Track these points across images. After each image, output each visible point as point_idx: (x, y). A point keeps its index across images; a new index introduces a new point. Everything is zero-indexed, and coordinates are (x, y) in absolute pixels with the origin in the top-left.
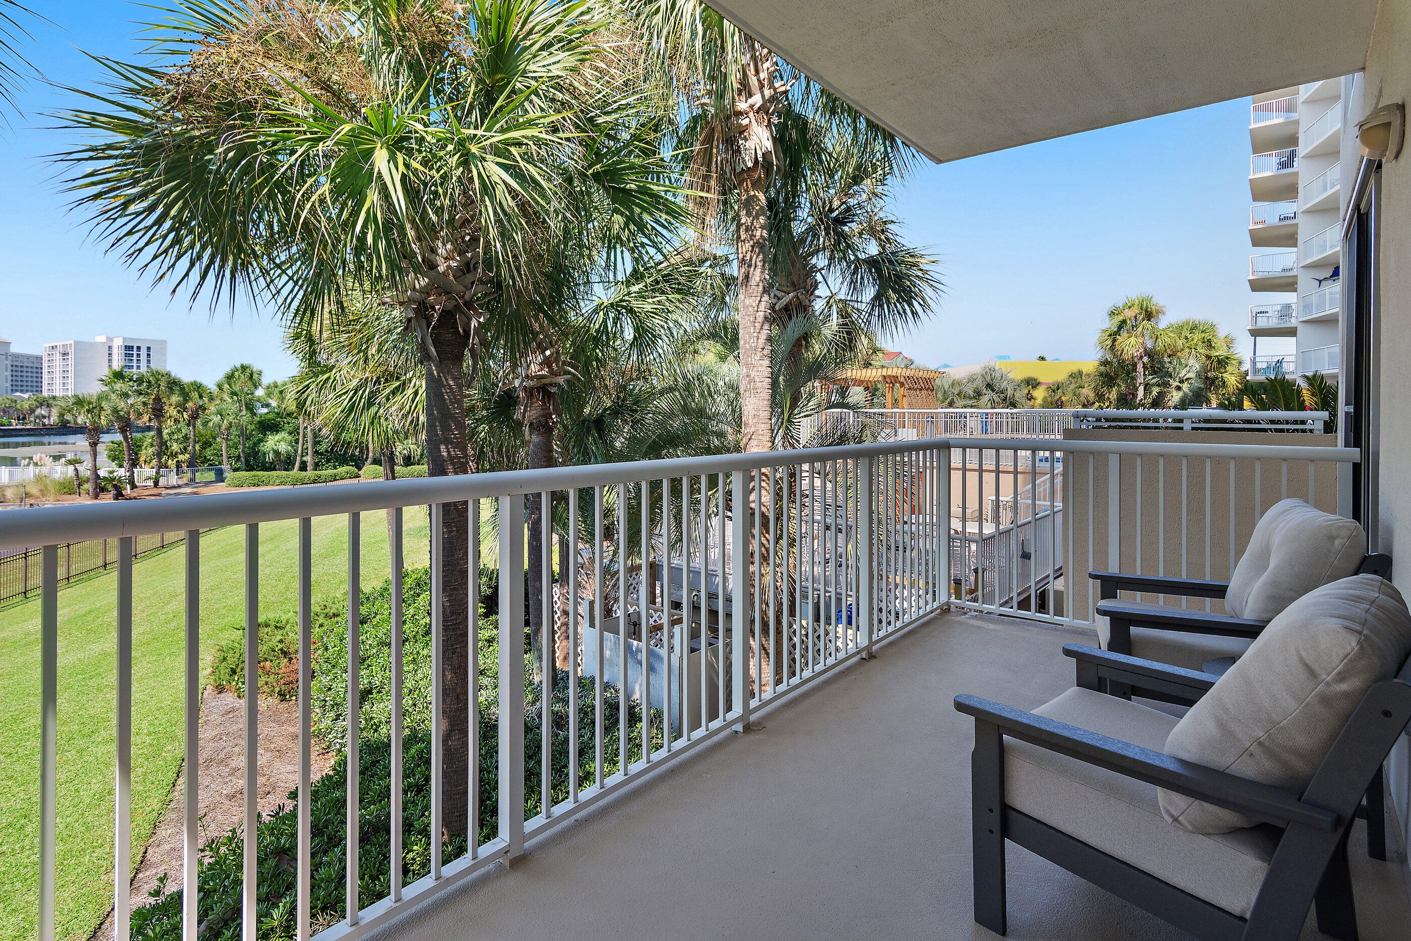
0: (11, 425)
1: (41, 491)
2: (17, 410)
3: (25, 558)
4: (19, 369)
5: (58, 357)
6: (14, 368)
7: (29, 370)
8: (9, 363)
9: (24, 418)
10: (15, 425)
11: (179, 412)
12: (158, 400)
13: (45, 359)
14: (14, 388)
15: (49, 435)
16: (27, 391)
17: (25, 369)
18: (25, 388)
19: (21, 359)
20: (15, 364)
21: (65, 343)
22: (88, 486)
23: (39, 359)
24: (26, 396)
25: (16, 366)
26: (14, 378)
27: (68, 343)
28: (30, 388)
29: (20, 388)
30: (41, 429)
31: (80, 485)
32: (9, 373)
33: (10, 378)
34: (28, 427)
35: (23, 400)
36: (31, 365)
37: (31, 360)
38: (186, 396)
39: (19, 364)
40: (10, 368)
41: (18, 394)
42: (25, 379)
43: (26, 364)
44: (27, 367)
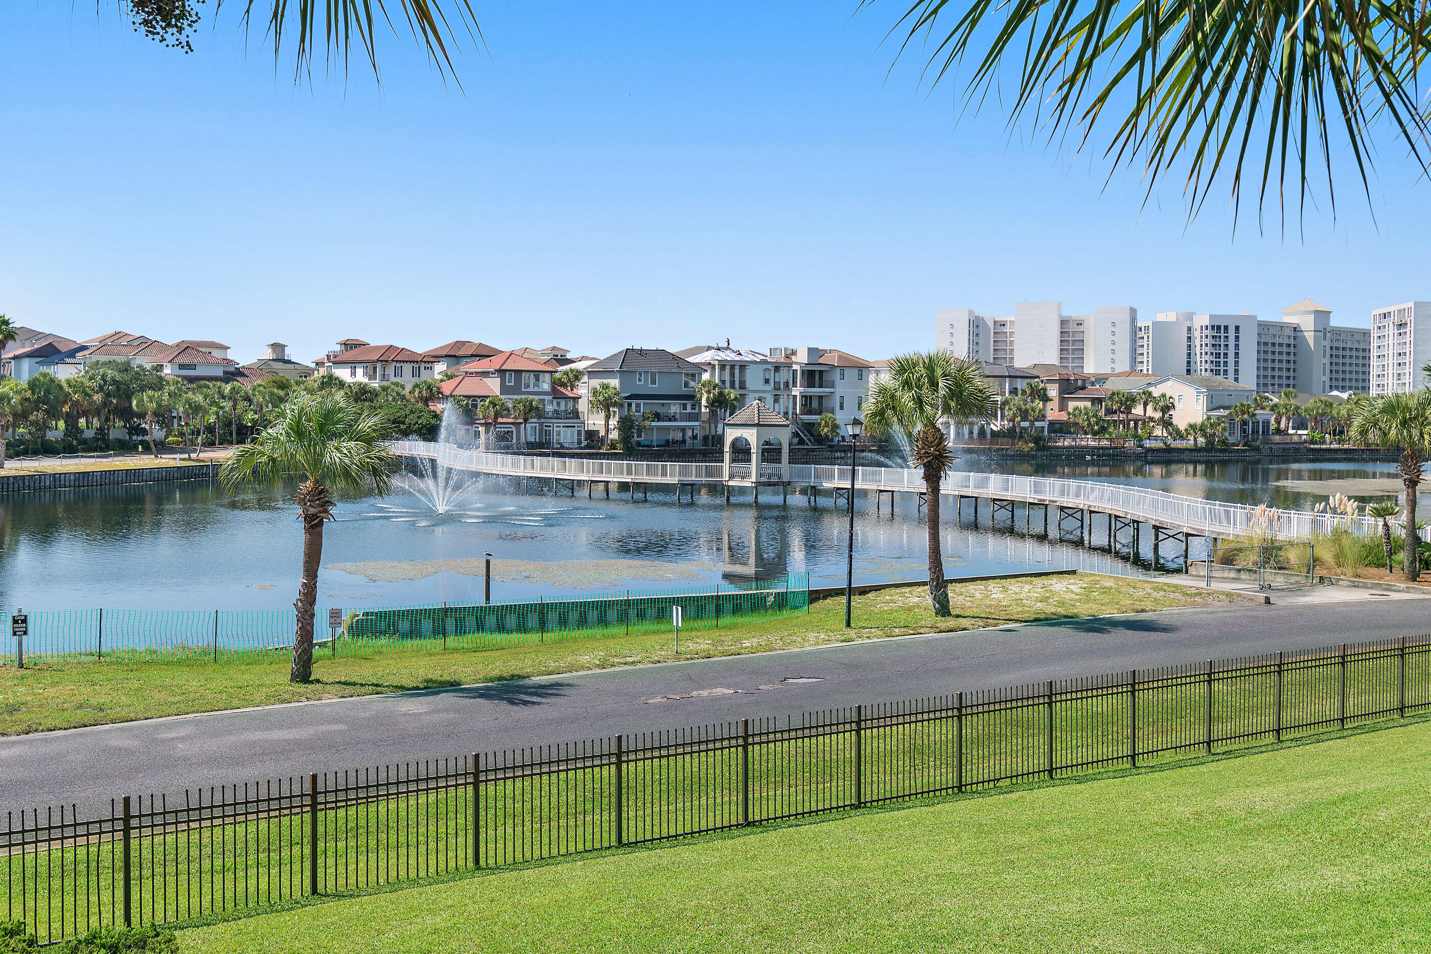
0: (1324, 443)
1: (1336, 557)
2: (1332, 418)
4: (1341, 353)
5: (1392, 331)
6: (1335, 352)
8: (1327, 343)
9: (1342, 432)
10: (1330, 442)
13: (1375, 334)
14: (1333, 383)
15: (1374, 460)
16: (1348, 388)
17: (1348, 353)
18: (1345, 384)
19: (1343, 336)
20: (1335, 344)
21: (1402, 307)
22: (1402, 556)
23: (1366, 334)
24: (1345, 396)
25: (1337, 348)
26: (1334, 368)
27: (1406, 306)
28: (1354, 384)
29: (1339, 383)
30: (1363, 450)
31: (1391, 553)
32: (1327, 360)
33: (1328, 368)
34: (1346, 446)
35: (1341, 402)
36: (1356, 346)
37: (1356, 337)
39: (1341, 345)
40: (1329, 352)
41: (1335, 393)
42: (1347, 368)
43: (1349, 345)
44: (1351, 349)
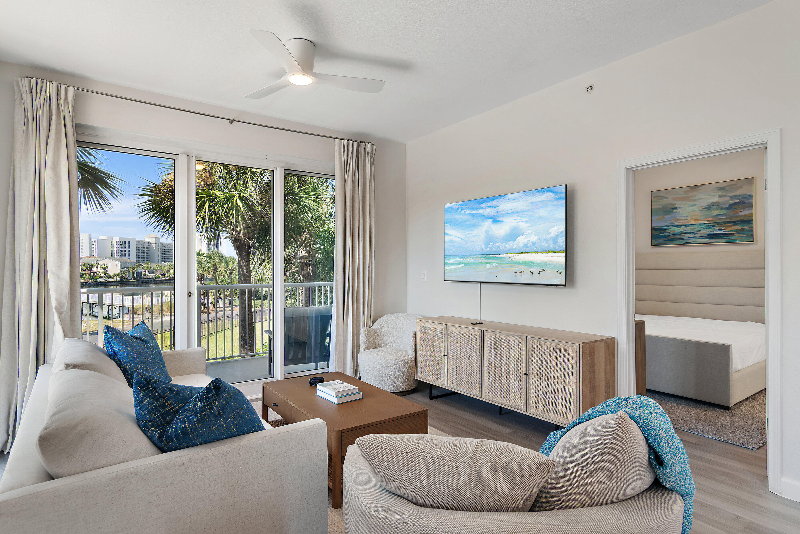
0: (160, 278)
2: (162, 270)
3: (157, 335)
4: (164, 251)
6: (162, 250)
7: (168, 251)
8: (160, 248)
9: (165, 275)
10: (162, 278)
11: (225, 271)
12: (215, 265)
14: (162, 260)
16: (167, 261)
17: (166, 251)
18: (166, 260)
20: (162, 248)
24: (166, 264)
25: (163, 249)
26: (162, 255)
28: (168, 260)
29: (164, 260)
32: (160, 253)
33: (160, 255)
34: (167, 279)
35: (165, 266)
36: (169, 248)
38: (227, 263)
39: (164, 248)
40: (160, 250)
41: (163, 263)
42: (167, 255)
43: (166, 248)
44: (167, 249)
